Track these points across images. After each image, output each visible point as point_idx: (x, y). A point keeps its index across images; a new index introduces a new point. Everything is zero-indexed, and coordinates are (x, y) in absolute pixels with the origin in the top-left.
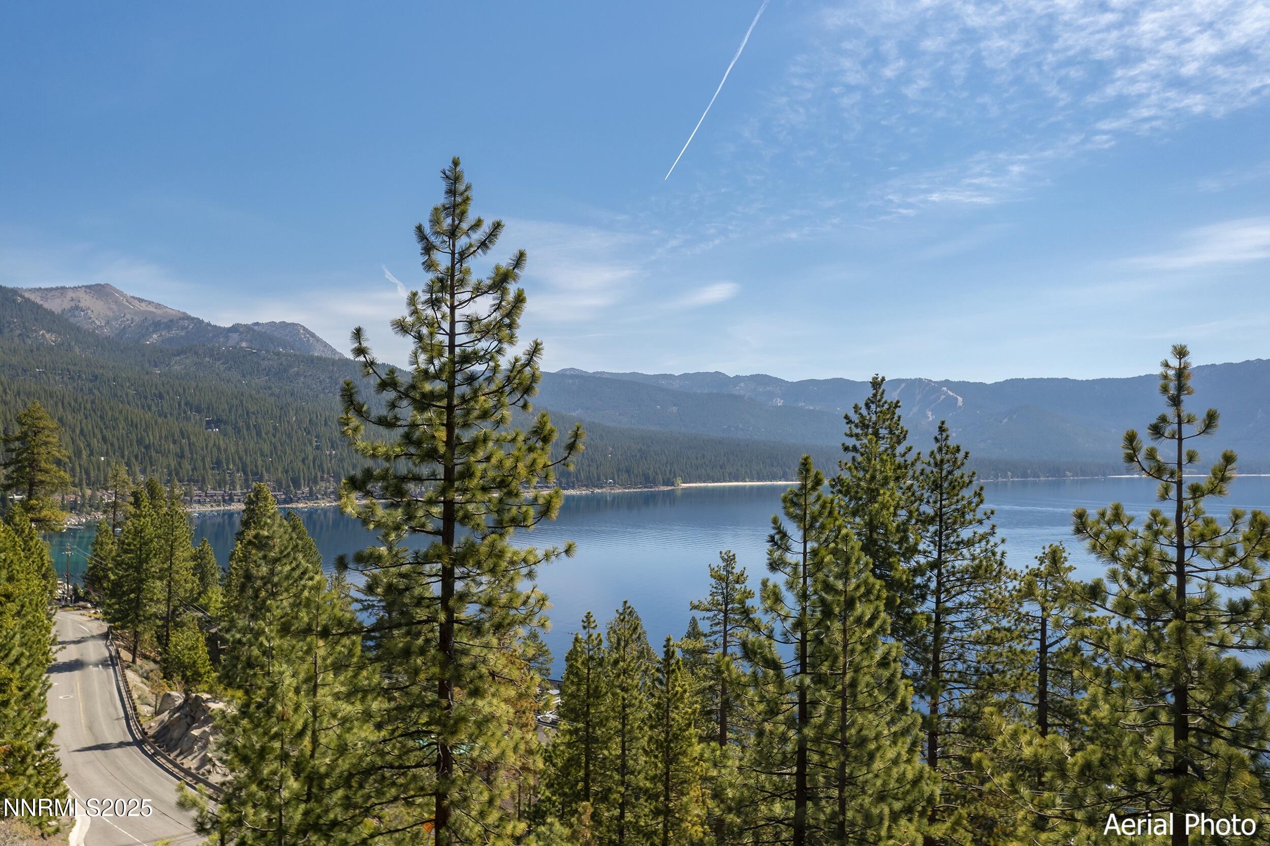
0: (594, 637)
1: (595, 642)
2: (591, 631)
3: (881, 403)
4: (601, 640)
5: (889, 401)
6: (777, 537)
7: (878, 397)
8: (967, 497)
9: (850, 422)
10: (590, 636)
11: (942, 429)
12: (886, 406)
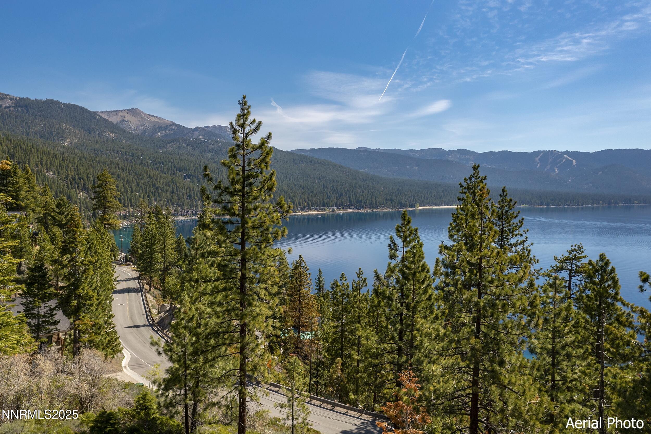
0: (345, 285)
1: (346, 287)
2: (344, 282)
3: (477, 177)
4: (348, 286)
5: (481, 176)
6: (392, 245)
7: (476, 175)
8: (515, 223)
9: (462, 186)
10: (343, 284)
11: (503, 191)
12: (480, 179)
